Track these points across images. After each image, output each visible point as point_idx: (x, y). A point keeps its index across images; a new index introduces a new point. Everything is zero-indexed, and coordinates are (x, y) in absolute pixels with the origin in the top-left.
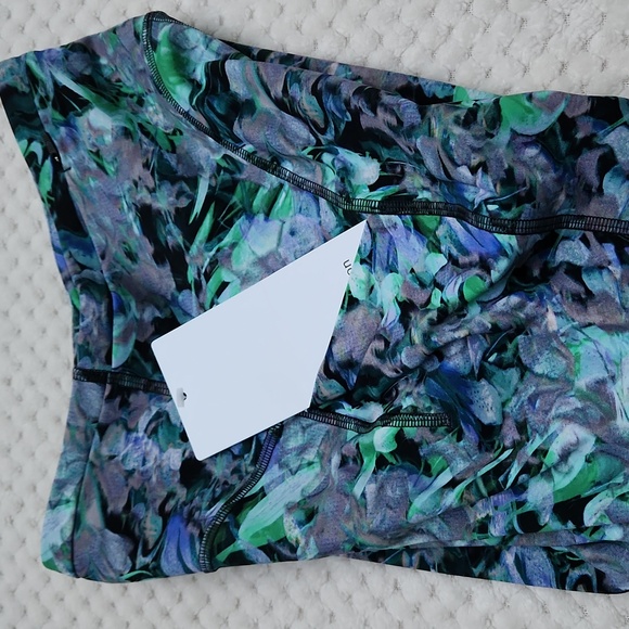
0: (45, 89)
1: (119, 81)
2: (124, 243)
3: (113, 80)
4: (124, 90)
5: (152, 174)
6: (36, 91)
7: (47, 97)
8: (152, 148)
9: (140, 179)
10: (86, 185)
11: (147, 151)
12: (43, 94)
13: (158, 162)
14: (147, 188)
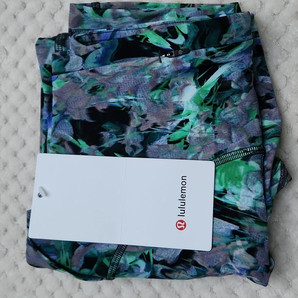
0: (220, 56)
1: (226, 106)
2: (103, 87)
3: (227, 102)
4: (219, 109)
5: (149, 129)
6: (219, 50)
7: (214, 57)
8: (168, 128)
9: (147, 121)
10: (147, 72)
11: (165, 125)
12: (216, 55)
13: (157, 133)
14: (140, 126)
